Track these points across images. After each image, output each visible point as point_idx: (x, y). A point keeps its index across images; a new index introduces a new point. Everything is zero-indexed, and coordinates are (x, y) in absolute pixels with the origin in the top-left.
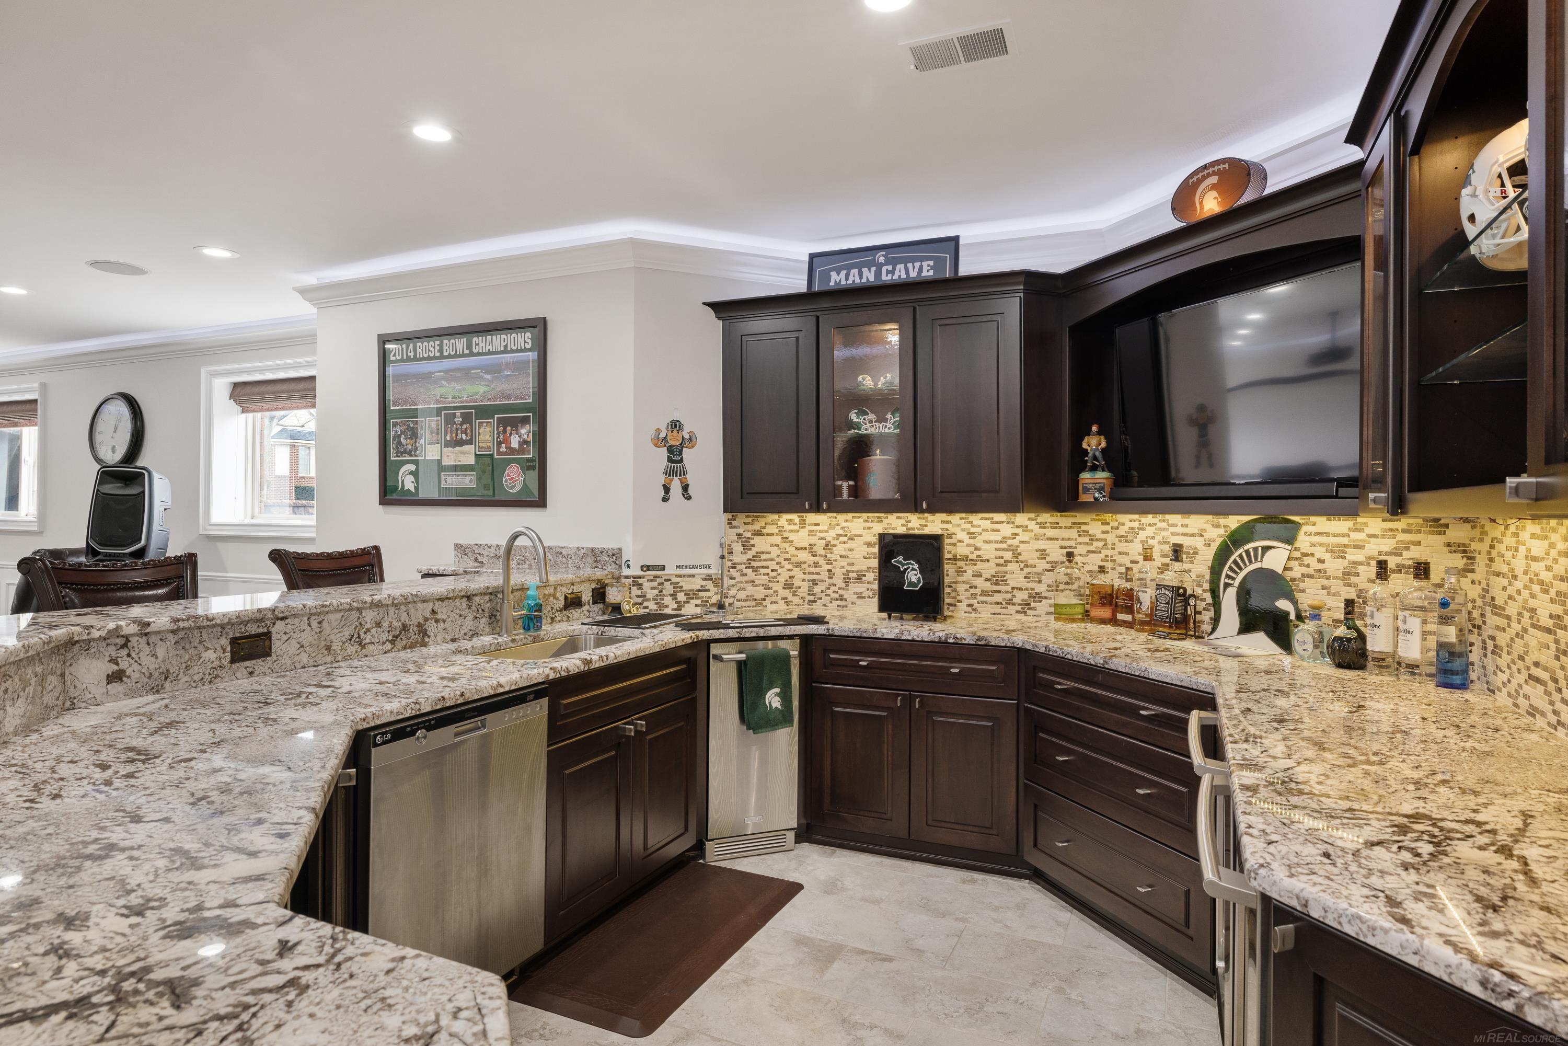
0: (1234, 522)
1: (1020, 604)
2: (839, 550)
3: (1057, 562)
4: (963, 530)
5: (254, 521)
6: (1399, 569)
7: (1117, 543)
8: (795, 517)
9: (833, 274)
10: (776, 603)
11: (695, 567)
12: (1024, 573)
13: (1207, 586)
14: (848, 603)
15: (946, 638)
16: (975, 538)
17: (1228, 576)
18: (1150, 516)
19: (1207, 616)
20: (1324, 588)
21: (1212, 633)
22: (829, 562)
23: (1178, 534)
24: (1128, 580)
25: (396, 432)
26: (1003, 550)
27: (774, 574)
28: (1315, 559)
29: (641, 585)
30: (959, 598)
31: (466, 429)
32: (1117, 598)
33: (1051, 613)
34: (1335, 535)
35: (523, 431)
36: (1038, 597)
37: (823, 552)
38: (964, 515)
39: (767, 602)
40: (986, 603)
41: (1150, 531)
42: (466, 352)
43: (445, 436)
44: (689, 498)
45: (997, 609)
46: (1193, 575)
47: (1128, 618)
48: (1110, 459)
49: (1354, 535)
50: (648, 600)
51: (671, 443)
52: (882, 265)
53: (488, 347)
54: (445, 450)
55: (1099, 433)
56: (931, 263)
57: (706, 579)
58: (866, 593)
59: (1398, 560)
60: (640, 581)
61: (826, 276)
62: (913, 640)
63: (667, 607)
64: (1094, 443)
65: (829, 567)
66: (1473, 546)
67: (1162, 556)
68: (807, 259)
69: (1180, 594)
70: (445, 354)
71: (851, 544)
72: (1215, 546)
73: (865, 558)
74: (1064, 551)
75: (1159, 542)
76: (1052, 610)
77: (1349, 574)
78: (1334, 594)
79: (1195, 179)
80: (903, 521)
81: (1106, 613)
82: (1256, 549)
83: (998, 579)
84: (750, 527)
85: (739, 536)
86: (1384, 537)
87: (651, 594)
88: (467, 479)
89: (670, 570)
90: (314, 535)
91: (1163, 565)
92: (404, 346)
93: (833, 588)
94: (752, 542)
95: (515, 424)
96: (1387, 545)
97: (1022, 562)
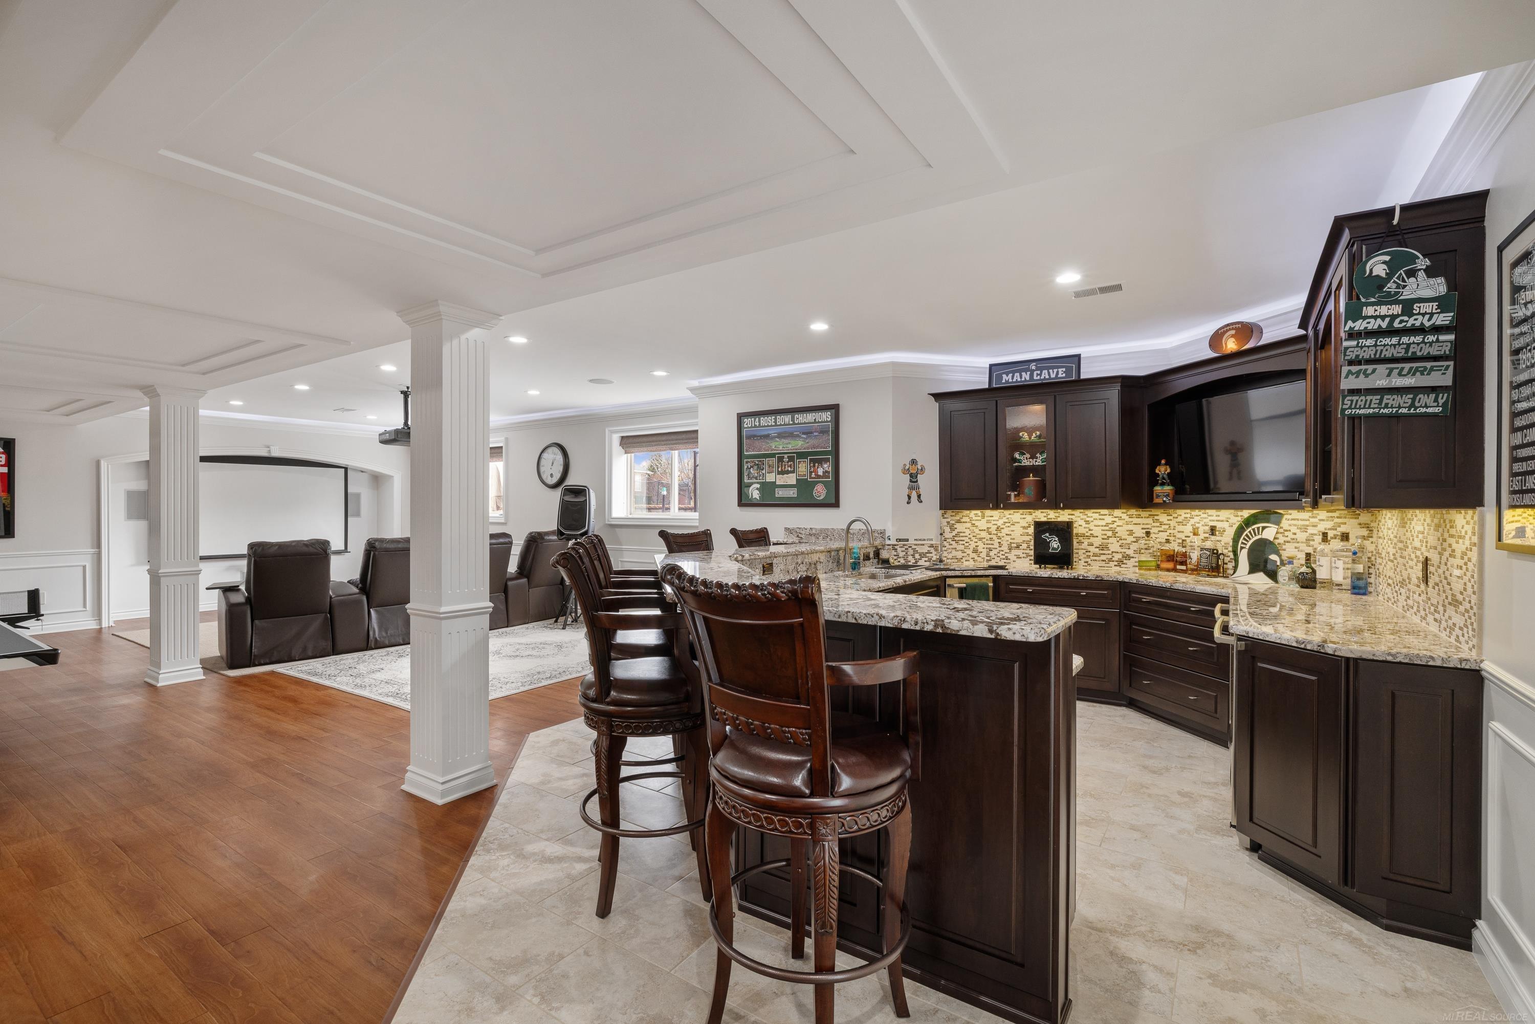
0: (1246, 513)
1: (1117, 561)
2: (1006, 531)
3: (1139, 537)
4: (1082, 519)
5: (630, 516)
6: (1335, 537)
7: (1177, 526)
8: (978, 512)
9: (1004, 376)
10: (969, 561)
11: (924, 540)
12: (1120, 544)
13: (1230, 549)
14: (1011, 561)
15: (1078, 576)
16: (1089, 524)
17: (1242, 543)
18: (1197, 511)
19: (1230, 566)
20: (1296, 548)
21: (1233, 574)
22: (999, 538)
23: (1213, 521)
24: (1183, 547)
25: (748, 466)
26: (1107, 530)
27: (967, 544)
28: (1291, 533)
29: (896, 549)
30: (1080, 558)
31: (791, 465)
32: (1177, 557)
33: (1136, 566)
34: (1301, 520)
35: (825, 466)
36: (1128, 557)
37: (995, 532)
38: (1082, 511)
39: (964, 560)
40: (1096, 560)
41: (1197, 519)
42: (791, 422)
43: (778, 468)
44: (921, 502)
45: (1103, 564)
46: (1223, 543)
47: (1184, 568)
48: (1172, 479)
49: (1312, 520)
50: (900, 558)
51: (912, 472)
52: (1034, 370)
53: (804, 420)
54: (777, 476)
55: (1166, 464)
56: (1064, 370)
57: (930, 547)
58: (1022, 555)
59: (1335, 532)
60: (896, 547)
61: (1000, 377)
62: (1059, 578)
63: (910, 561)
64: (1163, 470)
65: (1000, 541)
66: (1372, 524)
67: (1204, 533)
68: (988, 366)
69: (1215, 553)
70: (778, 423)
71: (1012, 528)
72: (1235, 527)
73: (1021, 535)
74: (1144, 531)
75: (1203, 525)
76: (1137, 564)
77: (1309, 540)
78: (1302, 551)
79: (1222, 330)
80: (1045, 514)
81: (1170, 565)
82: (1258, 528)
83: (1103, 547)
84: (954, 518)
85: (948, 523)
86: (1327, 520)
87: (901, 554)
88: (792, 492)
89: (911, 542)
90: (698, 524)
91: (1205, 538)
92: (753, 419)
93: (1001, 553)
94: (955, 526)
95: (820, 462)
96: (1329, 524)
97: (1118, 537)
